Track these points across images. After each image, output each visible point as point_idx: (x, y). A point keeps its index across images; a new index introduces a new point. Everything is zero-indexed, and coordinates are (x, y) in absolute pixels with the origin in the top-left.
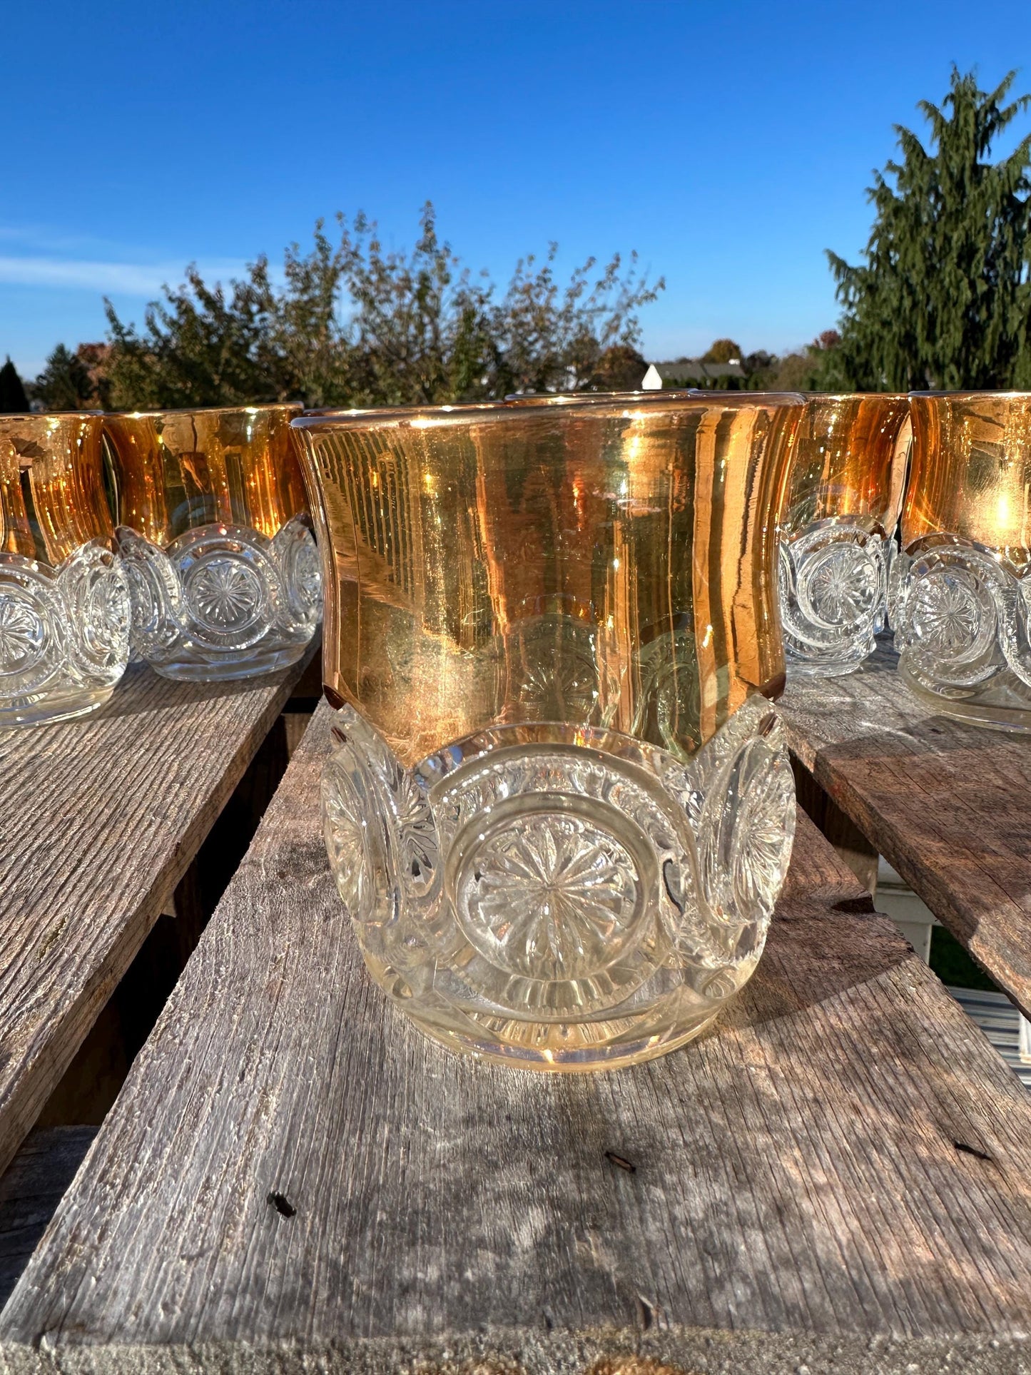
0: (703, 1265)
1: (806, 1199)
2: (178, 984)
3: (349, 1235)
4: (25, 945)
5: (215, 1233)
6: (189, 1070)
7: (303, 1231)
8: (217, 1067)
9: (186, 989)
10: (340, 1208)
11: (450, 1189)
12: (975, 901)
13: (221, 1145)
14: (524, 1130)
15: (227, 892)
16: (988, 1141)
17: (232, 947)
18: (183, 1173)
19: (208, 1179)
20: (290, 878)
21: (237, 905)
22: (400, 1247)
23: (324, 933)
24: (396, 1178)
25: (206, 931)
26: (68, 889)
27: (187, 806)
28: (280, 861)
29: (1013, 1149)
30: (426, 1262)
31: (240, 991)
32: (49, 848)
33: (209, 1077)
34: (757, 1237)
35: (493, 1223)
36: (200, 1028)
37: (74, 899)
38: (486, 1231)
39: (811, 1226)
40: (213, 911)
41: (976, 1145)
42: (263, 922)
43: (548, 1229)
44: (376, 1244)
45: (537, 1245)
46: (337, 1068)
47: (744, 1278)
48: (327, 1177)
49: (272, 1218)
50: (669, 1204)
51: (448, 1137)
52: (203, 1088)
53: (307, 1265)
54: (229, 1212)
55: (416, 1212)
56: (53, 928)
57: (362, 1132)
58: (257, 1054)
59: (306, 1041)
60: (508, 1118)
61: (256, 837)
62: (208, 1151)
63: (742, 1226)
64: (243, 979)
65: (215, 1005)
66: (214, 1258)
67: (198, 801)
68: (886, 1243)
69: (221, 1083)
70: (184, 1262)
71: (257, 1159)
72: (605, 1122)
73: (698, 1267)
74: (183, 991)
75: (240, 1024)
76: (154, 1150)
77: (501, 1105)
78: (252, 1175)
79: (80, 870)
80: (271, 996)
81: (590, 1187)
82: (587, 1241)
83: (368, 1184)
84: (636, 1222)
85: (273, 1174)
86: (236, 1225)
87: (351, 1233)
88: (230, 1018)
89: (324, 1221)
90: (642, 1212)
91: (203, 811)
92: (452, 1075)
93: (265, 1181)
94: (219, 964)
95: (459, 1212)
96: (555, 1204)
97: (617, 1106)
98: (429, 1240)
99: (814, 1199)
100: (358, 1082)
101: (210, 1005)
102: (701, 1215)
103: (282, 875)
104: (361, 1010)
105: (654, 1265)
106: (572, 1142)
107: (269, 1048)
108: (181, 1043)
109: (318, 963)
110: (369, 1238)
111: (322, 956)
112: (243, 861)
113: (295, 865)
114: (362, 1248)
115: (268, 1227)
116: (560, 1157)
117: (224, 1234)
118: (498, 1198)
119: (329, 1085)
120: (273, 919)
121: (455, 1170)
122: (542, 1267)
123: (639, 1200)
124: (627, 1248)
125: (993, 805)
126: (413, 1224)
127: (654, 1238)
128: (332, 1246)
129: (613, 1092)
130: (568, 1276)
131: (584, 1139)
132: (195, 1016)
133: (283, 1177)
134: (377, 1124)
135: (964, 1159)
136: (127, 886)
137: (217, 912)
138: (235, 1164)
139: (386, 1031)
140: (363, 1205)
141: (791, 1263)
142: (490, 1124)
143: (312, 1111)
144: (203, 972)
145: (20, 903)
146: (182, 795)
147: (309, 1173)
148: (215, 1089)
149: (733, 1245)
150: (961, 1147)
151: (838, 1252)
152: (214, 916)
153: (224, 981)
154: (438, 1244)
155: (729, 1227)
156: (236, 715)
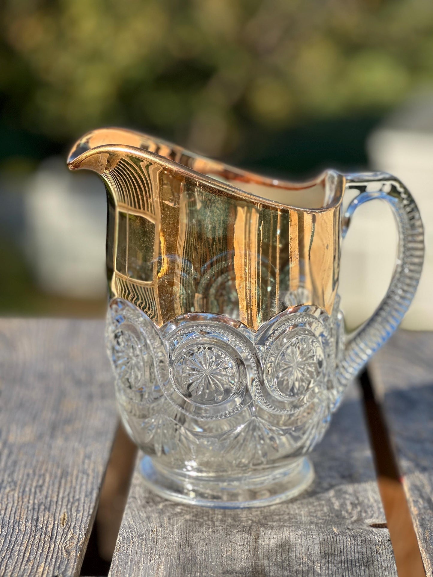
4: (54, 522)
8: (141, 558)
17: (135, 527)
20: (151, 504)
23: (169, 523)
26: (60, 503)
28: (145, 497)
32: (41, 486)
37: (64, 507)
46: (181, 560)
56: (62, 516)
64: (142, 536)
75: (145, 548)
76: (129, 575)
79: (61, 496)
80: (154, 542)
94: (131, 531)
100: (188, 564)
104: (187, 546)
107: (157, 554)
108: (127, 552)
111: (170, 531)
119: (179, 564)
120: (148, 518)
136: (84, 503)
139: (196, 552)
142: (230, 574)
145: (42, 507)
152: (124, 516)
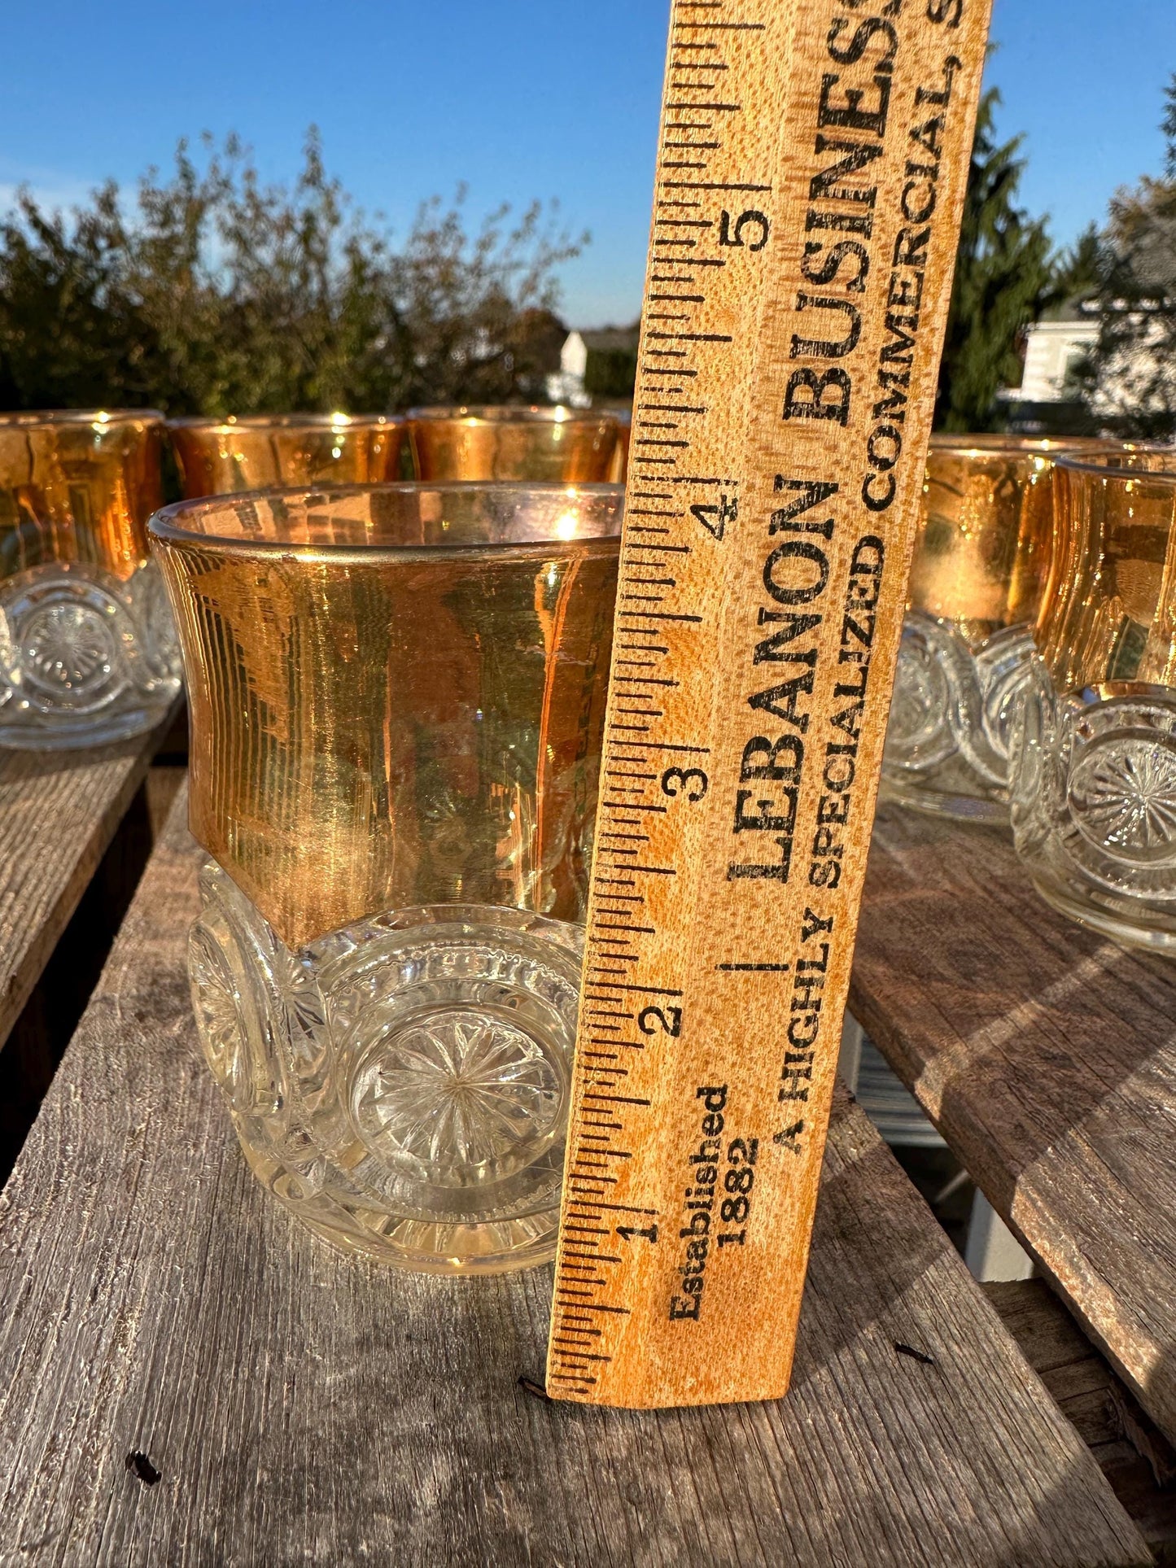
0: (626, 1518)
1: (738, 1426)
2: (15, 1171)
3: (224, 1504)
5: (63, 1511)
6: (29, 1289)
7: (169, 1502)
9: (25, 1177)
10: (213, 1469)
11: (341, 1436)
12: (921, 1040)
13: (69, 1390)
14: (427, 1354)
15: (74, 1040)
16: (930, 1341)
18: (24, 1430)
19: (54, 1438)
21: (86, 1059)
22: (284, 1516)
24: (278, 1426)
25: (48, 1096)
27: (24, 924)
29: (955, 1348)
30: (313, 1537)
31: (90, 1177)
33: (53, 1298)
34: (684, 1476)
35: (391, 1478)
36: (43, 1230)
38: (383, 1489)
39: (743, 1460)
40: (55, 1067)
41: (917, 1347)
42: (119, 1081)
43: (454, 1480)
44: (256, 1515)
45: (442, 1504)
47: (671, 1532)
48: (198, 1429)
49: (133, 1487)
50: (589, 1441)
51: (340, 1366)
52: (46, 1314)
53: (175, 1547)
54: (79, 1481)
55: (302, 1469)
57: (238, 1363)
58: (112, 1263)
59: (171, 1244)
60: (409, 1337)
61: (109, 964)
62: (53, 1400)
63: (669, 1465)
65: (61, 1198)
66: (62, 1545)
67: (38, 917)
68: (822, 1476)
69: (68, 1306)
70: (26, 1555)
71: (114, 1407)
72: (519, 1337)
73: (621, 1521)
74: (21, 1181)
77: (400, 1319)
78: (108, 1428)
81: (502, 1424)
82: (498, 1496)
83: (246, 1433)
84: (553, 1468)
85: (133, 1426)
86: (88, 1499)
87: (225, 1502)
88: (80, 1215)
89: (194, 1487)
90: (559, 1453)
91: (43, 932)
92: (343, 1283)
93: (123, 1436)
95: (352, 1466)
96: (462, 1448)
97: (532, 1315)
98: (318, 1505)
99: (747, 1425)
101: (53, 1199)
102: (624, 1452)
103: (141, 1016)
105: (572, 1522)
106: (480, 1366)
109: (185, 1137)
110: (247, 1508)
112: (93, 997)
113: (157, 1003)
114: (238, 1520)
115: (127, 1500)
116: (468, 1387)
117: (74, 1513)
118: (396, 1446)
121: (348, 1410)
122: (447, 1532)
123: (556, 1438)
124: (543, 1502)
125: (942, 915)
126: (299, 1485)
127: (572, 1487)
128: (203, 1521)
129: (527, 1298)
130: (475, 1543)
131: (495, 1361)
132: (36, 1215)
133: (145, 1430)
134: (256, 1351)
135: (904, 1364)
137: (61, 1070)
138: (86, 1415)
140: (239, 1464)
141: (721, 1507)
143: (178, 1337)
144: (45, 1154)
146: (18, 908)
147: (176, 1423)
148: (61, 1315)
149: (658, 1491)
150: (902, 1349)
151: (772, 1490)
153: (71, 1164)
154: (328, 1509)
155: (655, 1467)
156: (83, 796)
